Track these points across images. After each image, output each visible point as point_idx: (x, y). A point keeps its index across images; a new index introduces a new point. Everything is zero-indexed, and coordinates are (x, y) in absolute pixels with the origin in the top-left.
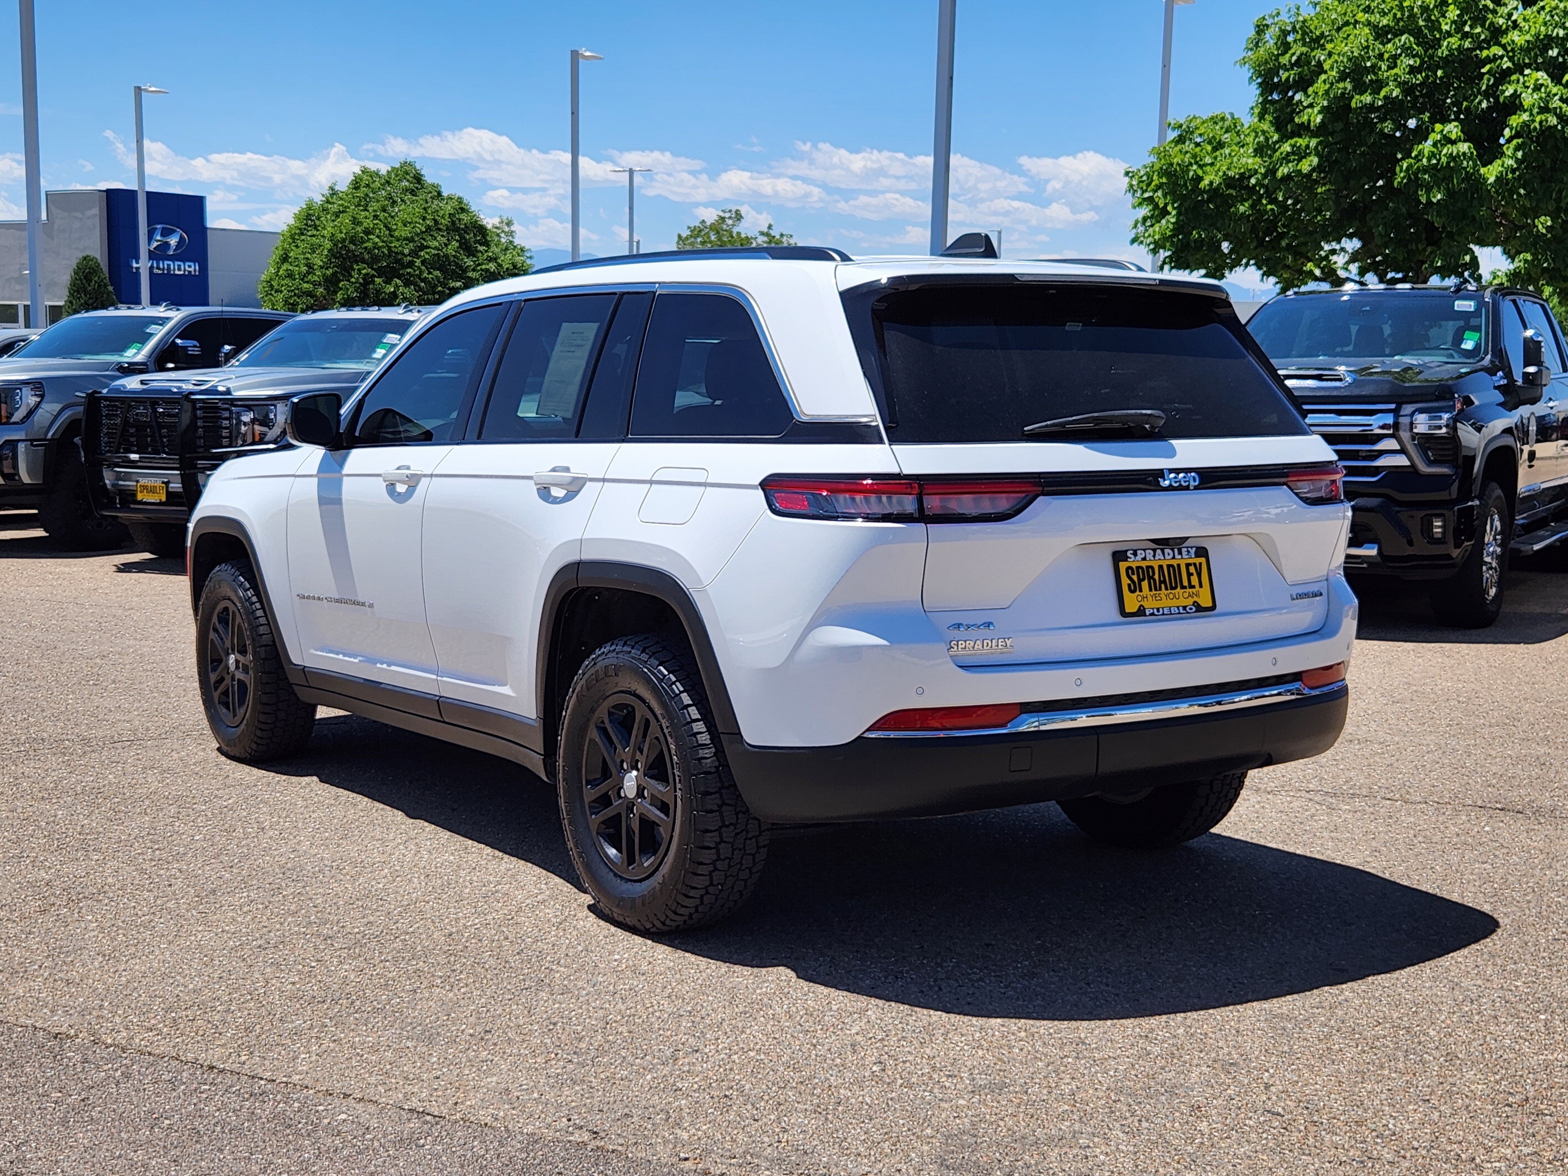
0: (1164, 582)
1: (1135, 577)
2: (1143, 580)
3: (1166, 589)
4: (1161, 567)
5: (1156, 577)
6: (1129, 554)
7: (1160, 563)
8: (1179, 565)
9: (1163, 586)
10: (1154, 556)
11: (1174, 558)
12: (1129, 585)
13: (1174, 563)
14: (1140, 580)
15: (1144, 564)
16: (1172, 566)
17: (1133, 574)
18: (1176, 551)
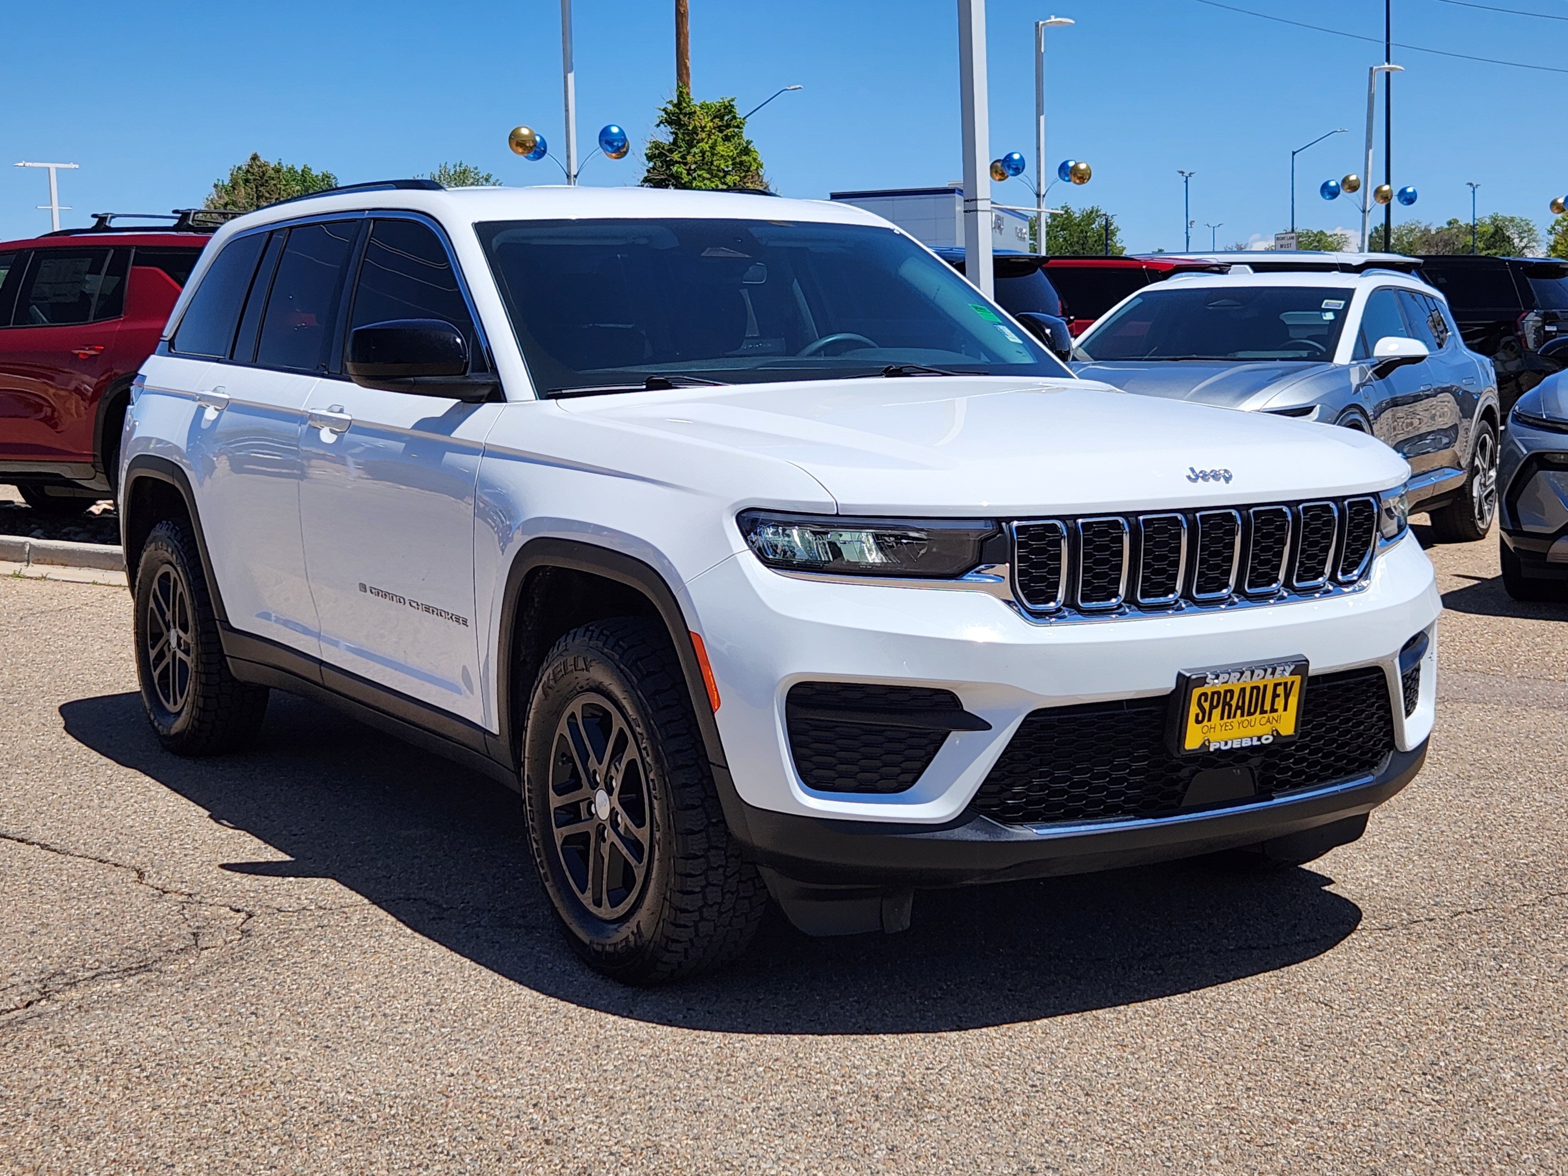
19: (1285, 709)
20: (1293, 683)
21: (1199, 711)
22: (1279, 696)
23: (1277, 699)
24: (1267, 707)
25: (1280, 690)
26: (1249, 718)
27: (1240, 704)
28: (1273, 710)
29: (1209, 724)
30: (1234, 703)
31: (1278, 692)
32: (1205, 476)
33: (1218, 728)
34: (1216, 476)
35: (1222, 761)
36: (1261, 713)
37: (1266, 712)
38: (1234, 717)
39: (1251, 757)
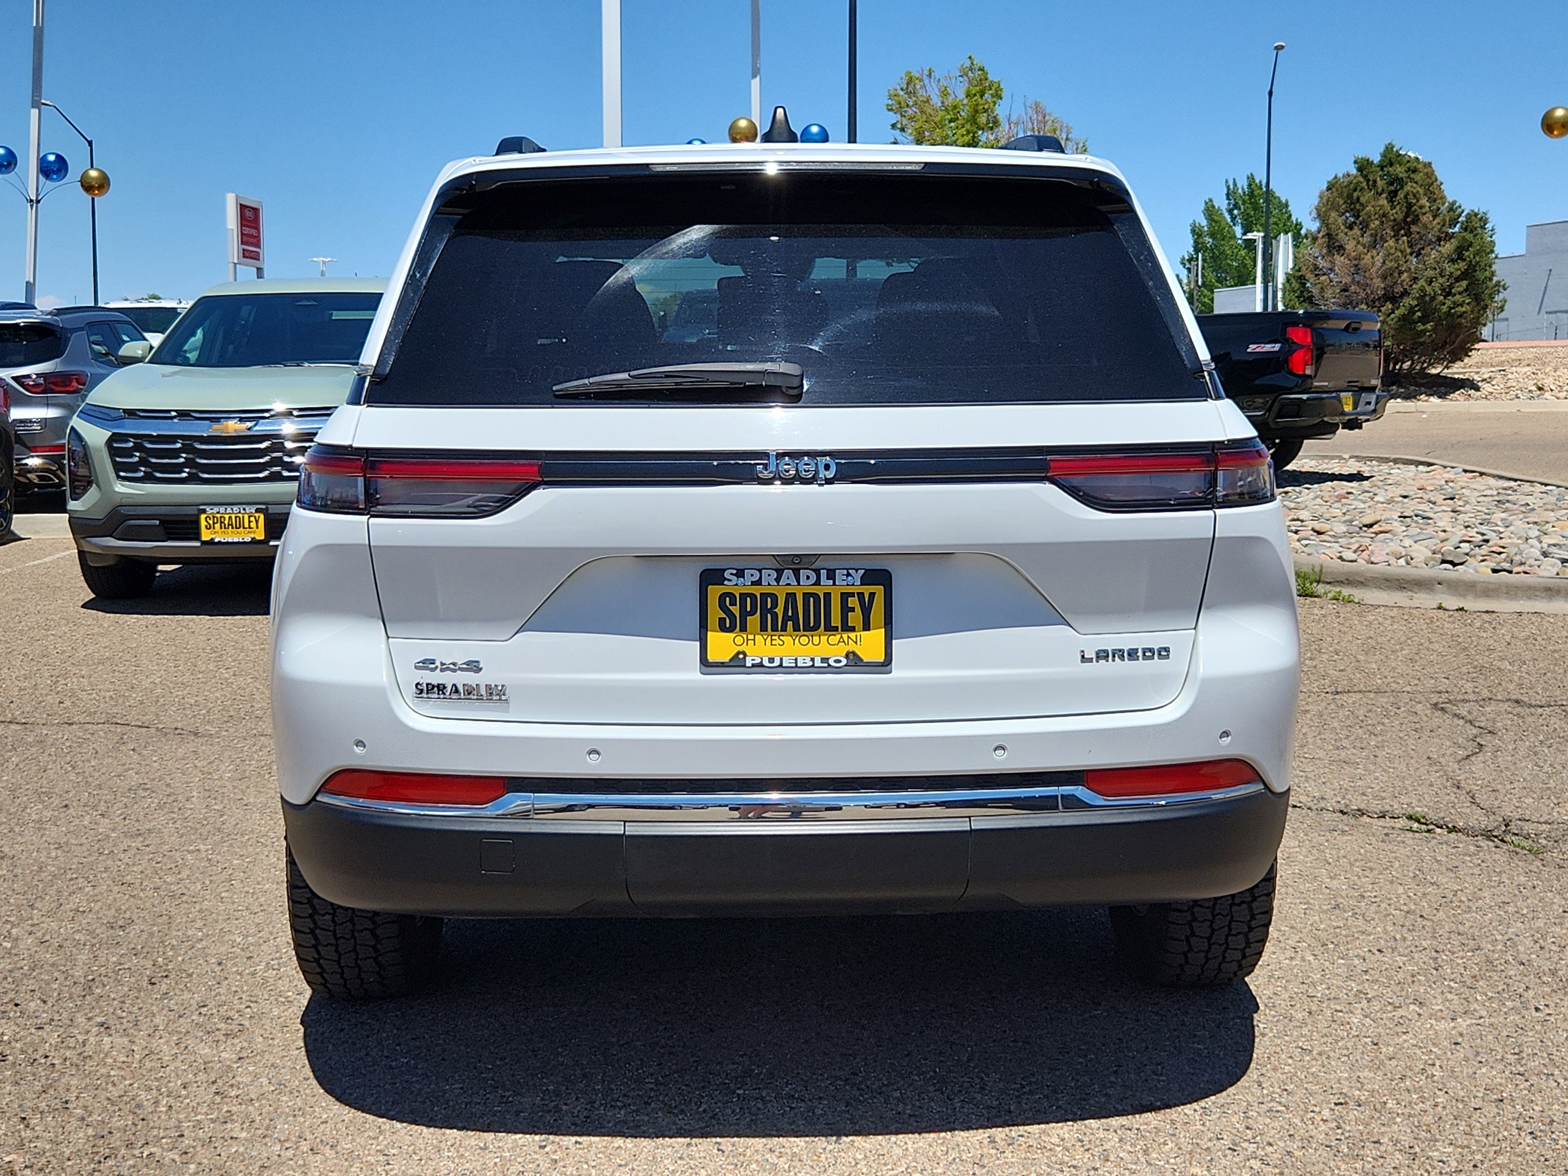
0: (795, 618)
1: (736, 610)
2: (753, 613)
3: (796, 628)
4: (791, 597)
5: (780, 610)
6: (727, 574)
7: (790, 590)
8: (827, 595)
9: (790, 623)
10: (778, 580)
11: (817, 583)
12: (722, 621)
13: (820, 591)
14: (744, 614)
15: (757, 591)
16: (816, 596)
17: (733, 603)
18: (823, 573)
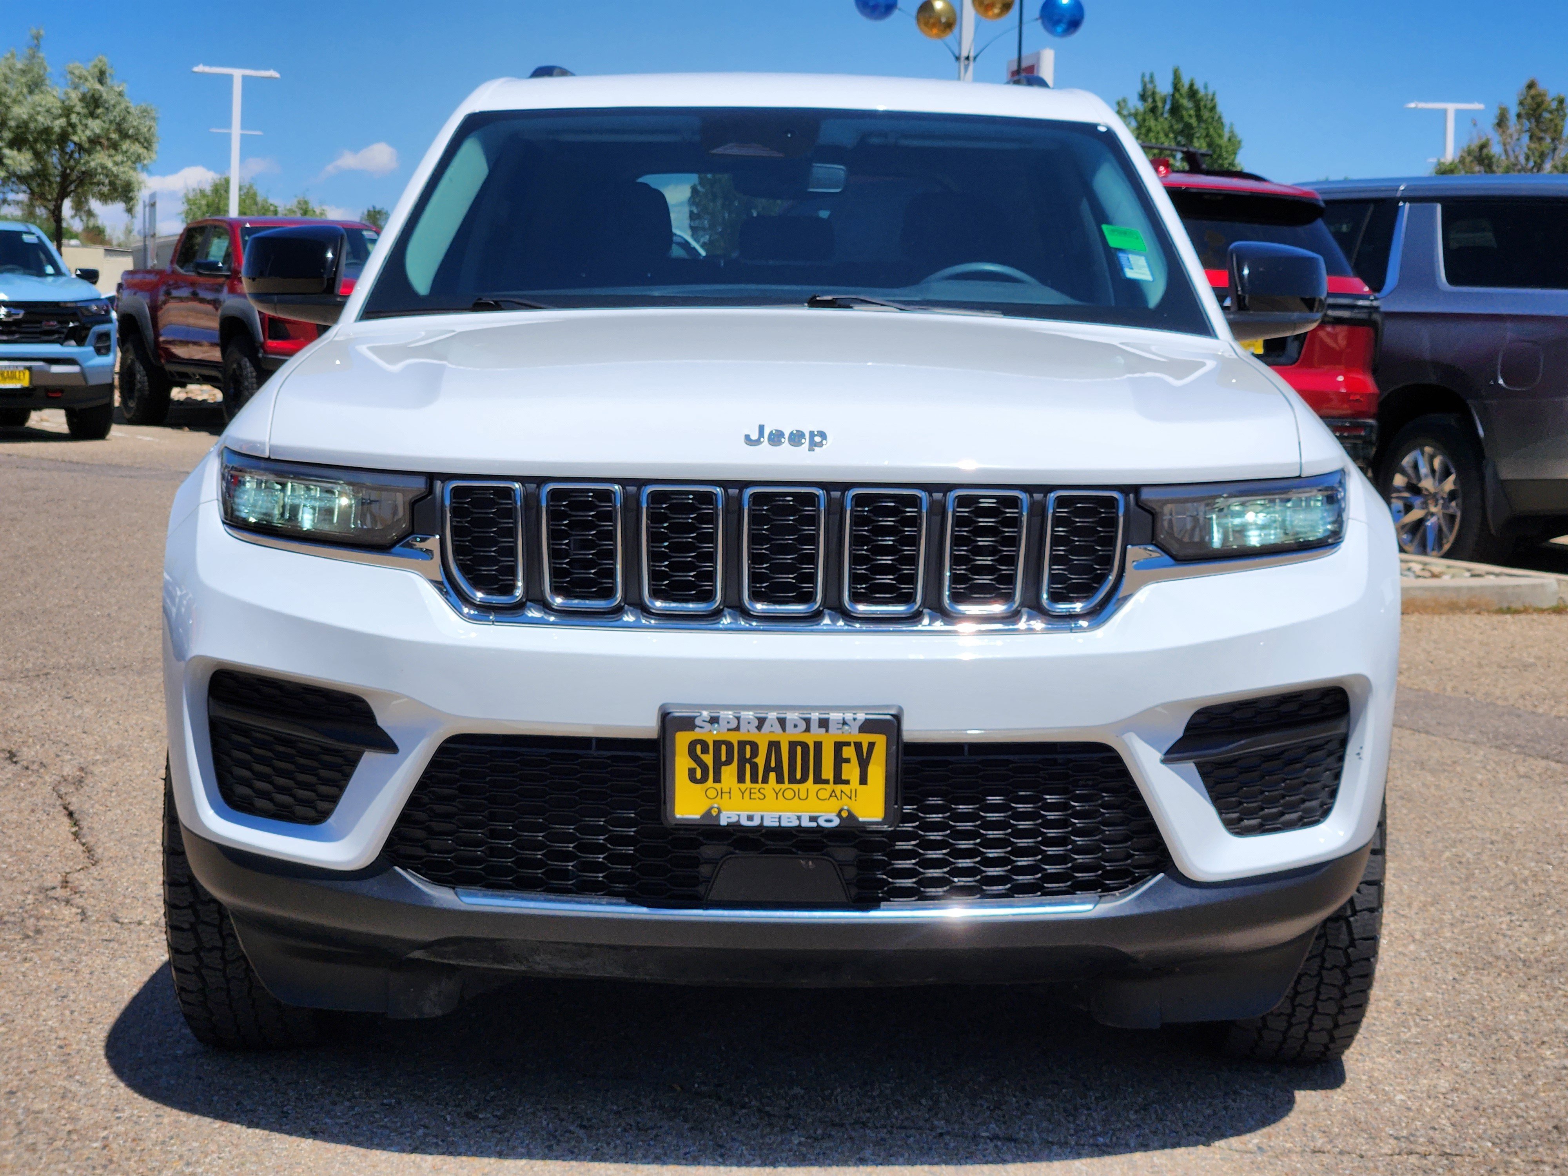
19: (863, 780)
20: (872, 745)
21: (693, 765)
22: (848, 761)
23: (845, 766)
24: (828, 772)
25: (849, 752)
26: (795, 787)
27: (773, 764)
28: (839, 780)
29: (717, 786)
30: (761, 760)
31: (845, 755)
32: (776, 438)
33: (736, 793)
34: (796, 438)
35: (771, 844)
36: (815, 782)
37: (827, 782)
38: (765, 780)
39: (830, 846)
